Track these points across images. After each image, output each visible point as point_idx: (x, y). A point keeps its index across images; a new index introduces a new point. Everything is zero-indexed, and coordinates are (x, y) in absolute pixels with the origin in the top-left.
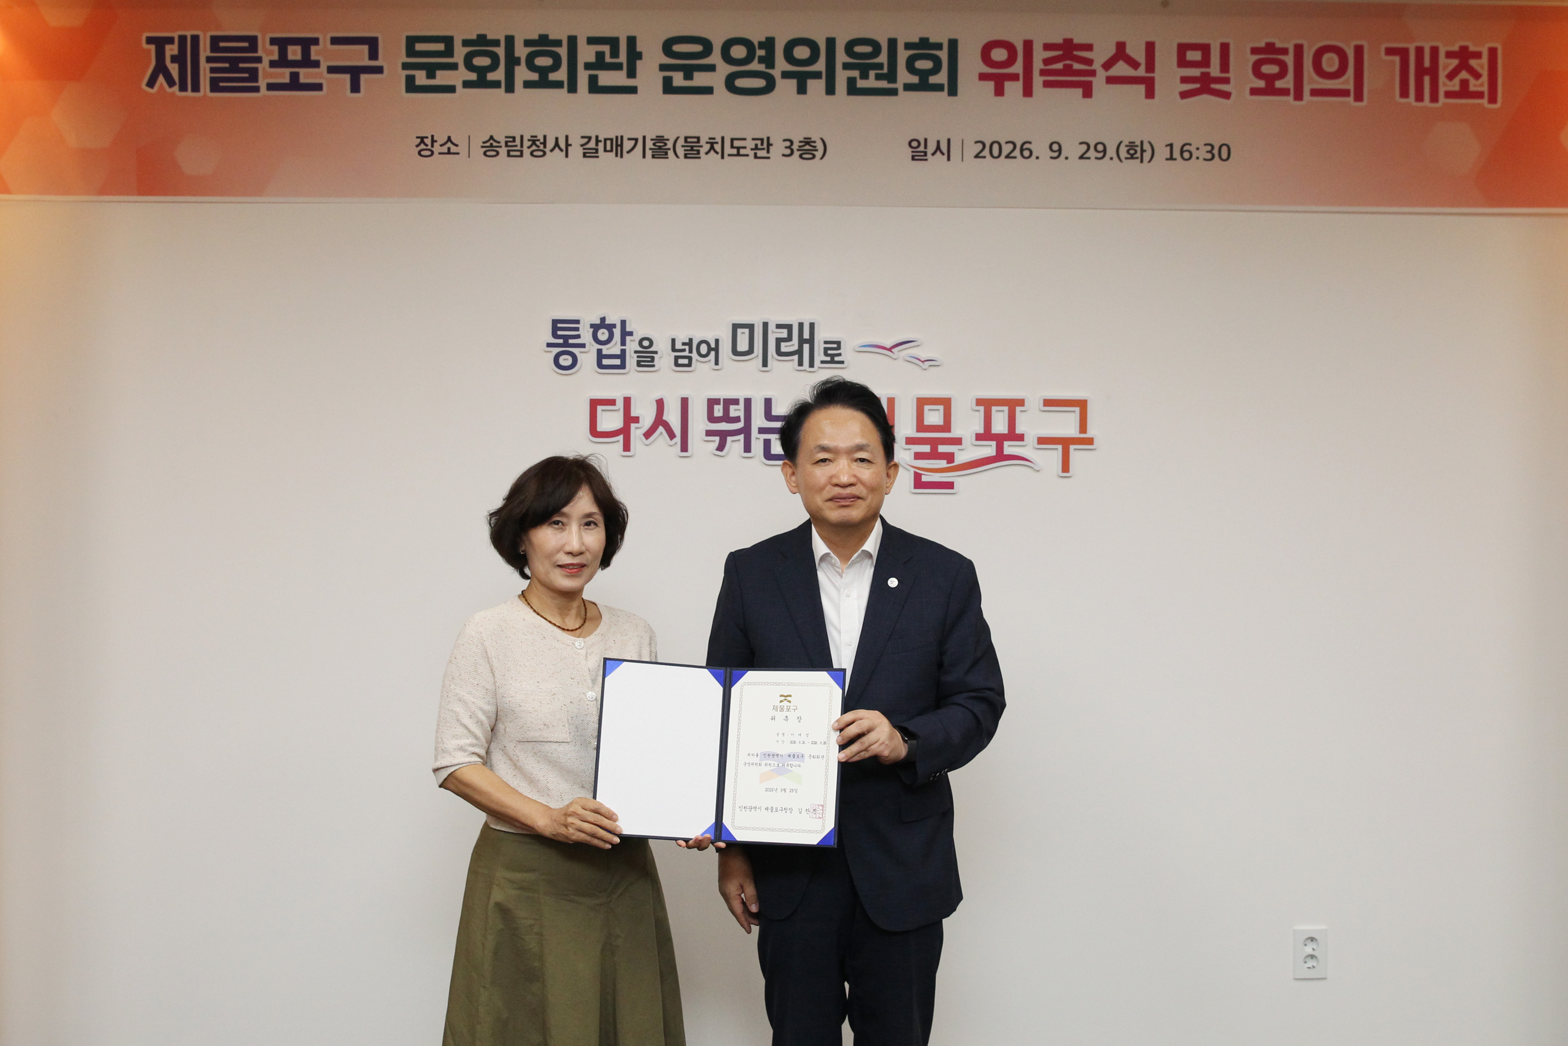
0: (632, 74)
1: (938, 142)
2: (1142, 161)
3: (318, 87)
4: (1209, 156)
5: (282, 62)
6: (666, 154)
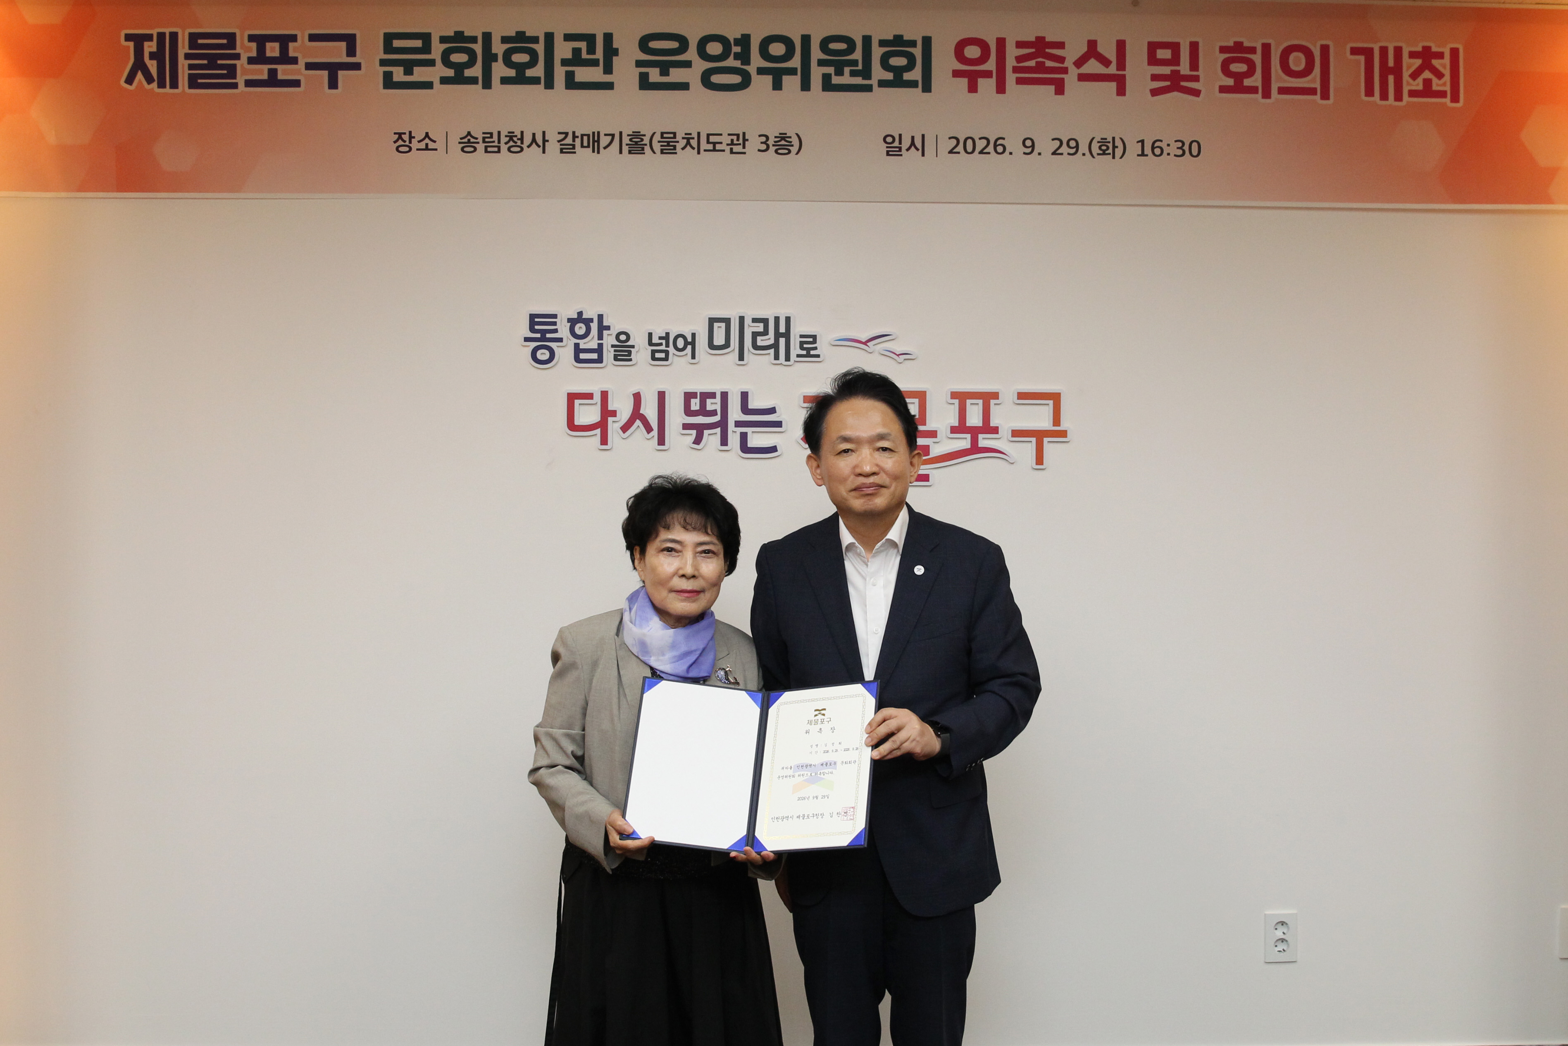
0: (608, 70)
1: (913, 138)
2: (1114, 157)
3: (296, 83)
4: (1180, 152)
5: (260, 58)
6: (643, 149)
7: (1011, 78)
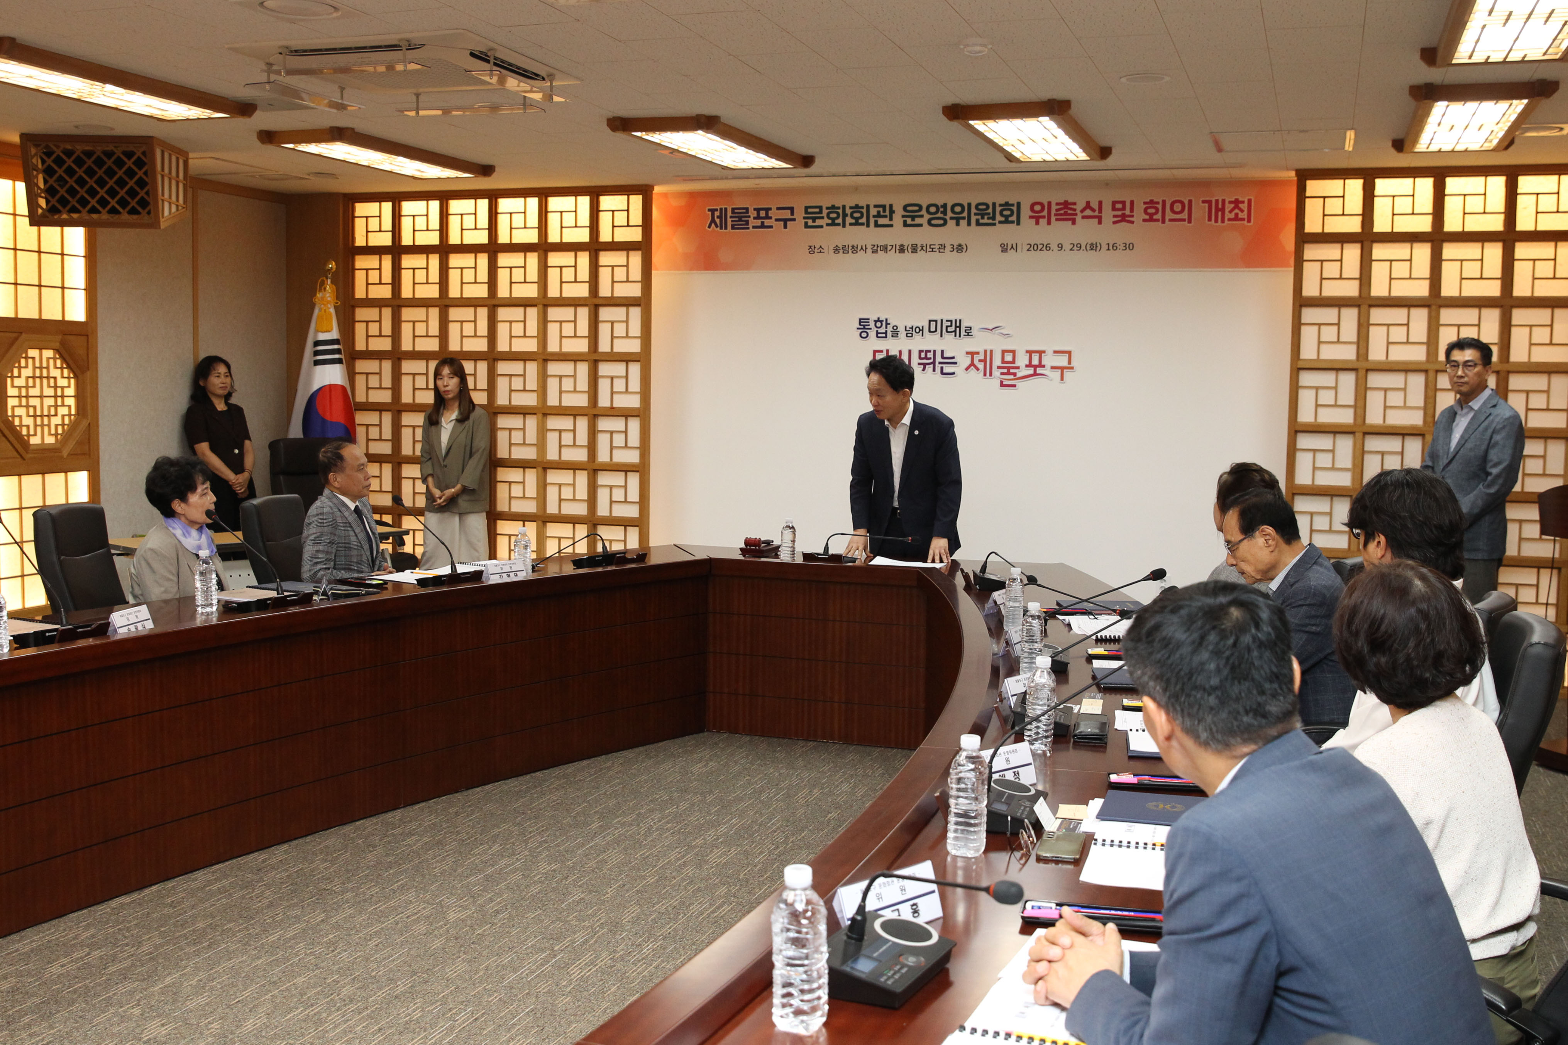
0: (891, 219)
1: (1012, 245)
2: (1096, 251)
3: (771, 227)
4: (1125, 248)
5: (758, 217)
6: (904, 251)
7: (1053, 218)
